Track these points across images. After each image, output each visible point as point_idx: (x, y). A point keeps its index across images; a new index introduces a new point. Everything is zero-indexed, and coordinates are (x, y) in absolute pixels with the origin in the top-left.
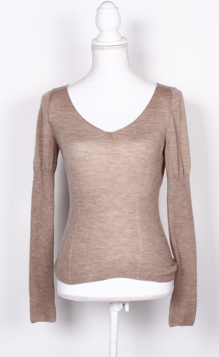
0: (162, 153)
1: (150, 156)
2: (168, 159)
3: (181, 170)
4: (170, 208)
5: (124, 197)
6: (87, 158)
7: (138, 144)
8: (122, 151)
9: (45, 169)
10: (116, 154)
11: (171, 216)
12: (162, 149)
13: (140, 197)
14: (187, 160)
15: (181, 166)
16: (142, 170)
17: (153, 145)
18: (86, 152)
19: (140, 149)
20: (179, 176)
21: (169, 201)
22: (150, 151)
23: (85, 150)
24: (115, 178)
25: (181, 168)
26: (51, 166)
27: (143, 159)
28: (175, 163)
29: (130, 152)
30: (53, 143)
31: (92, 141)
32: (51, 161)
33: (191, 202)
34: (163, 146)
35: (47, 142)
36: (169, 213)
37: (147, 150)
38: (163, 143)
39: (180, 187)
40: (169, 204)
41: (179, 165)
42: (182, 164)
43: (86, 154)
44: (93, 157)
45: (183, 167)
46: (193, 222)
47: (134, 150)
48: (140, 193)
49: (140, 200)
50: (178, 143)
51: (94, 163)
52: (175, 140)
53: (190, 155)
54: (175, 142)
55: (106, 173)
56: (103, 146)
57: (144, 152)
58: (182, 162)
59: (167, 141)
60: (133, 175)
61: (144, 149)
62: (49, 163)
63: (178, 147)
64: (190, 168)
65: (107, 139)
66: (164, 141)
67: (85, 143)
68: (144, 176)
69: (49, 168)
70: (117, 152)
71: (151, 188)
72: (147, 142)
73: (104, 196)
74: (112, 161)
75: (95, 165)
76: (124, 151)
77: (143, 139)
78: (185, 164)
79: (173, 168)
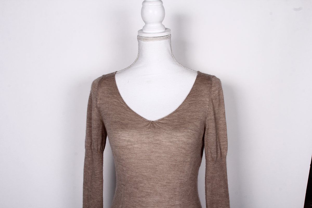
0: (201, 139)
1: (190, 145)
2: (207, 144)
3: (219, 154)
4: (208, 186)
5: (165, 183)
6: (130, 147)
7: (179, 134)
8: (163, 140)
9: (94, 149)
10: (157, 144)
11: (208, 194)
12: (202, 136)
13: (180, 183)
14: (225, 143)
15: (219, 149)
16: (182, 159)
17: (193, 135)
18: (129, 141)
19: (181, 140)
20: (216, 159)
21: (207, 180)
22: (190, 141)
23: (127, 139)
24: (156, 166)
25: (219, 151)
26: (99, 147)
27: (184, 149)
28: (214, 148)
29: (171, 142)
30: (101, 126)
31: (134, 130)
32: (100, 142)
33: (227, 181)
34: (203, 133)
35: (95, 125)
36: (207, 191)
37: (188, 139)
38: (203, 130)
39: (218, 168)
40: (207, 183)
41: (217, 149)
42: (220, 147)
43: (129, 143)
44: (136, 146)
45: (221, 149)
46: (228, 199)
47: (175, 140)
48: (180, 179)
49: (181, 185)
50: (217, 128)
51: (136, 152)
52: (214, 126)
53: (227, 139)
54: (214, 129)
55: (147, 161)
56: (145, 135)
57: (185, 142)
58: (220, 145)
59: (207, 128)
60: (174, 164)
61: (184, 139)
62: (97, 144)
63: (216, 132)
64: (227, 150)
65: (149, 128)
66: (204, 128)
67: (128, 132)
68: (185, 164)
69: (98, 148)
70: (158, 142)
71: (191, 173)
72: (188, 132)
73: (146, 182)
74: (154, 150)
75: (137, 153)
76: (165, 141)
77: (184, 129)
78: (222, 147)
79: (212, 152)
